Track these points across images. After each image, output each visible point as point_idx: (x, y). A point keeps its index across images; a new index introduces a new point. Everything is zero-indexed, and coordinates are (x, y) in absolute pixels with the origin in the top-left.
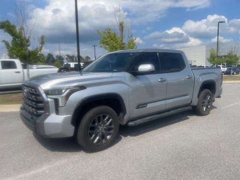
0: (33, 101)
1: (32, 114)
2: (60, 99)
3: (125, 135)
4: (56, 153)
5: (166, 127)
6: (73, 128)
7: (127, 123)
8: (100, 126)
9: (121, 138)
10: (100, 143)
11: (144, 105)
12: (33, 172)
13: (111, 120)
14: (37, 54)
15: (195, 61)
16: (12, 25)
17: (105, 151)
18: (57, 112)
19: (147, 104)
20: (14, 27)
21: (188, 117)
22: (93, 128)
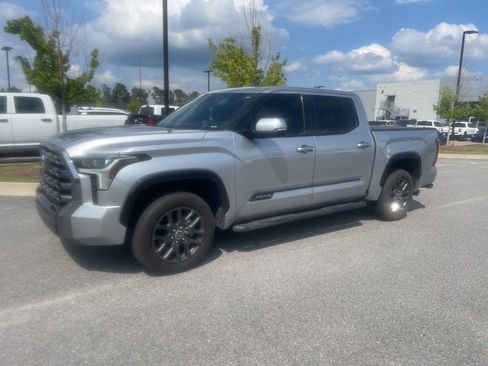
0: (55, 177)
1: (52, 200)
2: (100, 176)
3: (229, 249)
4: (96, 273)
5: (313, 238)
6: (123, 229)
7: (231, 226)
8: (177, 228)
9: (220, 253)
10: (175, 260)
11: (266, 195)
12: (48, 303)
13: (198, 219)
14: (83, 86)
15: (415, 111)
16: (35, 26)
17: (185, 274)
18: (96, 200)
19: (272, 193)
20: (39, 31)
21: (361, 222)
22: (162, 233)
